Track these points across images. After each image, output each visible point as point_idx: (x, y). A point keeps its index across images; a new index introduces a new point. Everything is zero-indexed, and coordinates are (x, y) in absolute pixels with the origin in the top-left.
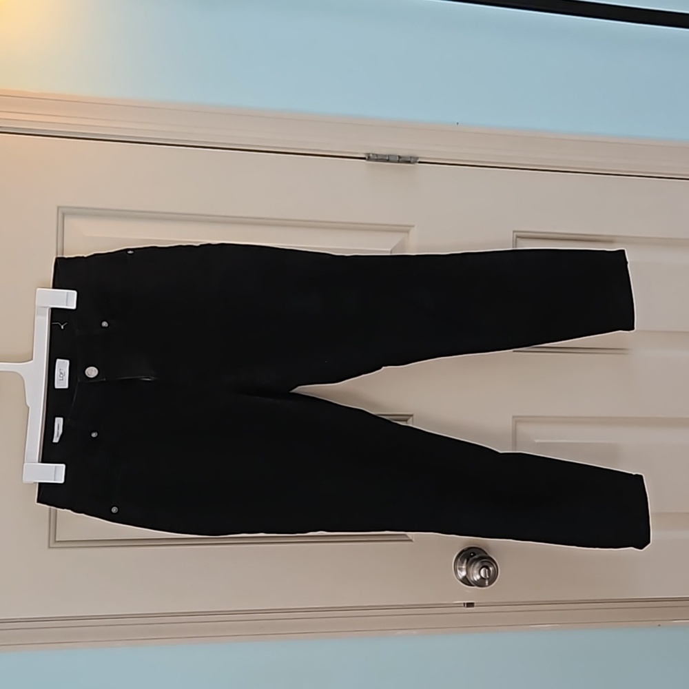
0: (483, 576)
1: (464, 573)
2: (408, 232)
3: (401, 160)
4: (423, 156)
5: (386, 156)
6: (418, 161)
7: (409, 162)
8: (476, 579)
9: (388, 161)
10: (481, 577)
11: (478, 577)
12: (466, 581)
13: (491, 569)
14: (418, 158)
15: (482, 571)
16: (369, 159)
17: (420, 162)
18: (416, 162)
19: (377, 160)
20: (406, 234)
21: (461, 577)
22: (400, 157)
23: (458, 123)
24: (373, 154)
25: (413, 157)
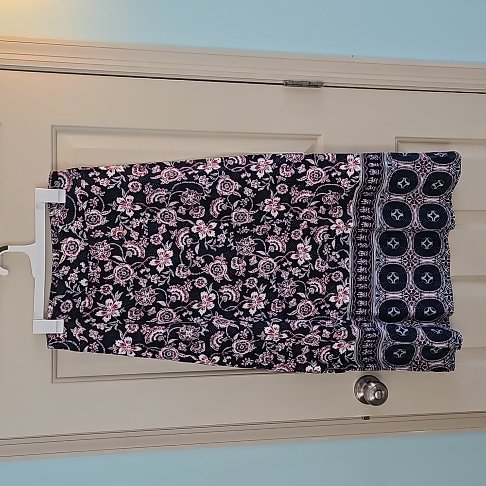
0: (377, 397)
1: (361, 394)
2: (316, 139)
3: (310, 85)
4: (326, 81)
5: (299, 82)
6: (323, 85)
7: (317, 86)
8: (371, 399)
9: (301, 86)
10: (376, 398)
11: (373, 398)
12: (363, 400)
13: (383, 392)
14: (323, 83)
15: (376, 394)
16: (287, 84)
17: (325, 86)
18: (322, 86)
19: (293, 85)
20: (315, 141)
21: (359, 397)
22: (309, 83)
23: (353, 56)
24: (290, 81)
25: (320, 83)
